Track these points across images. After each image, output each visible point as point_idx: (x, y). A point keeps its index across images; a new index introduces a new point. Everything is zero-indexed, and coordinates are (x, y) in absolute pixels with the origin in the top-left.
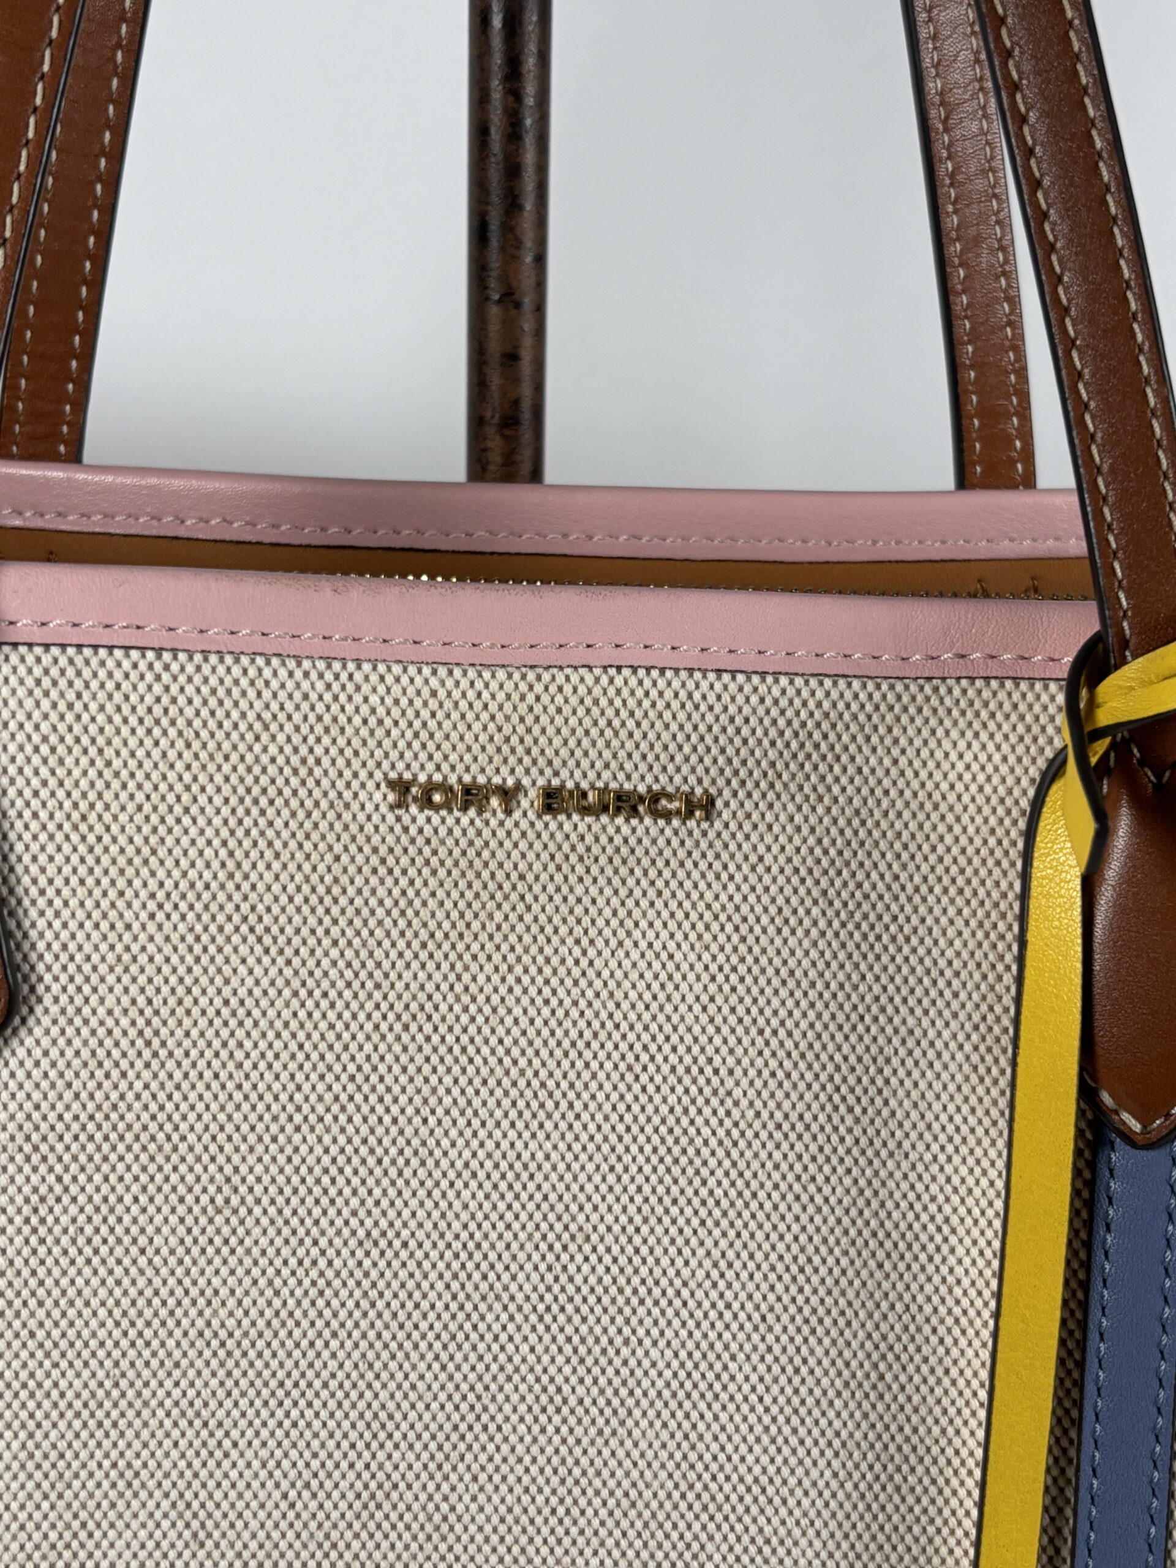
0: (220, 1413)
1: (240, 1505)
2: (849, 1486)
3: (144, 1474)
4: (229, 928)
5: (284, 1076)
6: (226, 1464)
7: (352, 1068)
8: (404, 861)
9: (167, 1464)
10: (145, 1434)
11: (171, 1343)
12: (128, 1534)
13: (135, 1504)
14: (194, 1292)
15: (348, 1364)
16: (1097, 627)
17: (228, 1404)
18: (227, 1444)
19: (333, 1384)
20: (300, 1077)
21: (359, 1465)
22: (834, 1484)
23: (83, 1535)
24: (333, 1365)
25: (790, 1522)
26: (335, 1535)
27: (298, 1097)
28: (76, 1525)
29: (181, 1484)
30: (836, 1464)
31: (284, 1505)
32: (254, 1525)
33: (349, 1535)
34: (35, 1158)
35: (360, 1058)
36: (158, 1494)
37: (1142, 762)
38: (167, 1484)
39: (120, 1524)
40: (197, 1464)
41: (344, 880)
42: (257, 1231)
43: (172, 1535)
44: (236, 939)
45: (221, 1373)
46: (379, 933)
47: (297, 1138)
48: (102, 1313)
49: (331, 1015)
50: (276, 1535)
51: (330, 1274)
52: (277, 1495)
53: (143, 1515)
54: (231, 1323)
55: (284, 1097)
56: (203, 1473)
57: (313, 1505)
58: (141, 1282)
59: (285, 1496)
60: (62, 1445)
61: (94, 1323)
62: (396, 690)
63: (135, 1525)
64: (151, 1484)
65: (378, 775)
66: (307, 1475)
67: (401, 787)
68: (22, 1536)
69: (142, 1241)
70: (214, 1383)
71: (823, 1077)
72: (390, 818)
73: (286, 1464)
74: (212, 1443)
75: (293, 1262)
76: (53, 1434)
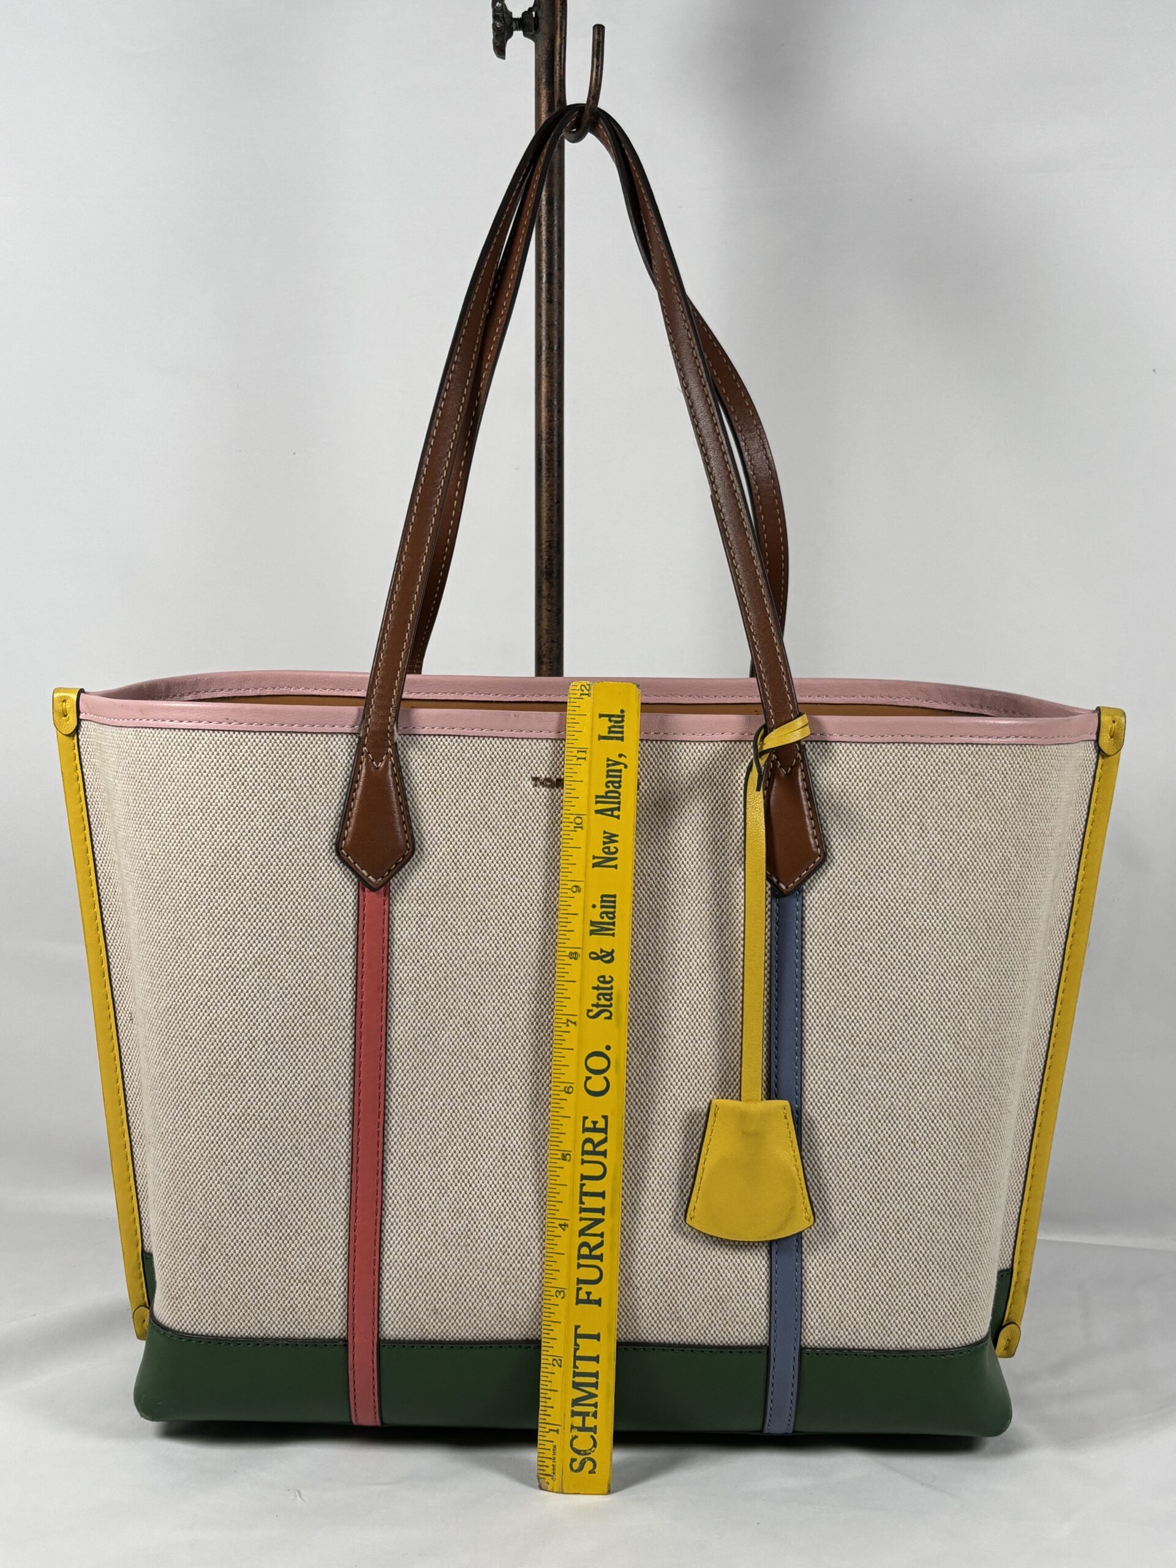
0: (480, 990)
1: (486, 1023)
2: (692, 1017)
3: (454, 1011)
4: (481, 826)
5: (500, 876)
6: (481, 1008)
7: (521, 873)
8: (538, 804)
9: (462, 1008)
10: (455, 997)
11: (463, 966)
12: (449, 1032)
13: (451, 1021)
14: (471, 948)
15: (522, 974)
16: (764, 722)
17: (482, 987)
18: (482, 1001)
19: (517, 981)
20: (505, 876)
21: (526, 1009)
22: (687, 1016)
23: (434, 1032)
24: (517, 974)
25: (673, 1030)
26: (518, 1034)
27: (504, 883)
28: (431, 1028)
29: (467, 1015)
30: (688, 1009)
31: (501, 1023)
32: (490, 1029)
33: (522, 1034)
34: (420, 902)
35: (524, 870)
36: (459, 1018)
37: (781, 767)
38: (462, 1015)
39: (446, 1029)
40: (472, 1008)
41: (518, 810)
42: (491, 928)
43: (463, 1033)
44: (484, 830)
45: (480, 976)
46: (530, 828)
47: (504, 897)
48: (441, 955)
49: (515, 855)
50: (498, 1033)
51: (515, 943)
52: (498, 1019)
53: (454, 1026)
54: (483, 959)
55: (499, 883)
56: (474, 1011)
57: (510, 1023)
58: (454, 944)
59: (501, 1020)
60: (427, 1000)
61: (438, 958)
62: (535, 747)
63: (451, 1029)
64: (457, 1015)
65: (529, 775)
66: (508, 1012)
67: (535, 779)
68: (414, 1032)
69: (454, 930)
70: (477, 979)
71: (680, 876)
72: (533, 790)
73: (501, 1008)
74: (477, 1000)
75: (503, 938)
76: (425, 996)
